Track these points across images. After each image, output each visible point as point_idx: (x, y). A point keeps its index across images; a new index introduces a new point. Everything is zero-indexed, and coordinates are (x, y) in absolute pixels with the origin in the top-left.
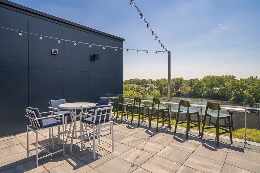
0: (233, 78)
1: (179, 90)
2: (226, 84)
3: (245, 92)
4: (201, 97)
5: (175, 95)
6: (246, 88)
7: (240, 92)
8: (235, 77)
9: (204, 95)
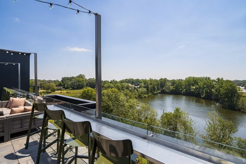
0: (209, 78)
1: (164, 88)
2: (199, 84)
3: (213, 90)
4: (181, 94)
5: (160, 92)
6: (213, 87)
7: (210, 90)
8: (211, 78)
9: (183, 93)
